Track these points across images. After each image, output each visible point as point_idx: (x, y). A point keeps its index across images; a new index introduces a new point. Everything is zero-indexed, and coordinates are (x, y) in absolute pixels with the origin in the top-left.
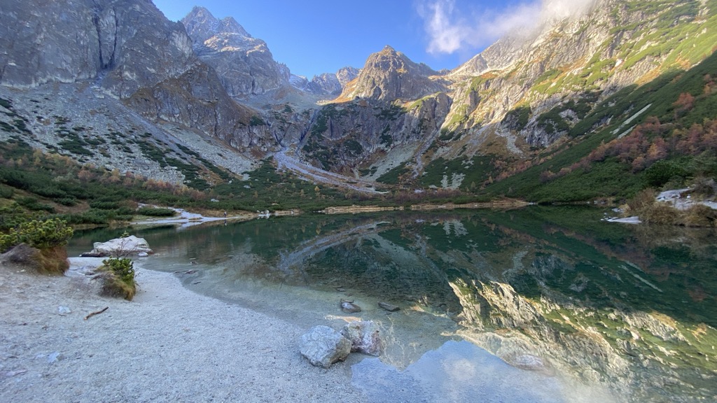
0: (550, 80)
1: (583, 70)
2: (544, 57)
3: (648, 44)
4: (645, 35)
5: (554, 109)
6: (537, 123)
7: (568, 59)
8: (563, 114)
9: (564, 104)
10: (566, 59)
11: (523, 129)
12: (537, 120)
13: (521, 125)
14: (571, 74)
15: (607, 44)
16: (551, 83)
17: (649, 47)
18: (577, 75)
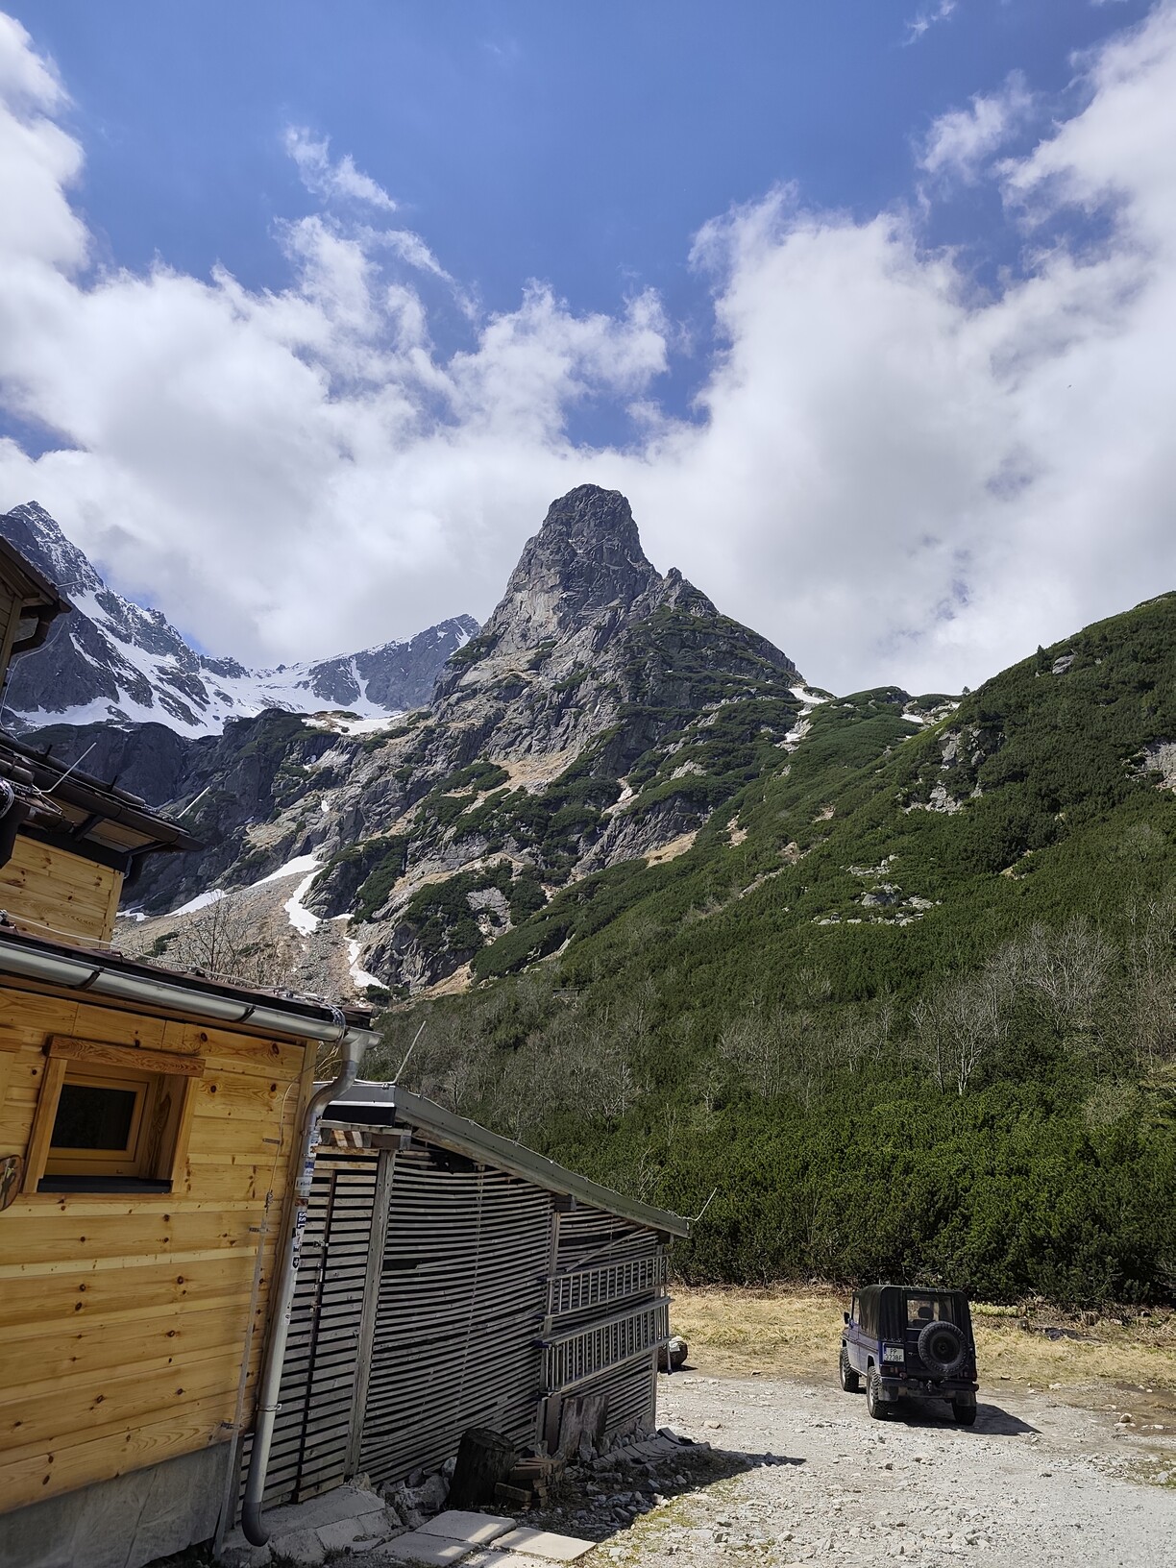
0: (475, 790)
1: (549, 785)
2: (478, 722)
3: (688, 766)
4: (685, 744)
5: (457, 879)
6: (406, 908)
7: (530, 746)
8: (477, 899)
9: (488, 870)
10: (526, 744)
11: (371, 921)
12: (411, 900)
13: (368, 903)
14: (522, 789)
15: (609, 737)
16: (472, 799)
17: (688, 773)
18: (534, 797)
